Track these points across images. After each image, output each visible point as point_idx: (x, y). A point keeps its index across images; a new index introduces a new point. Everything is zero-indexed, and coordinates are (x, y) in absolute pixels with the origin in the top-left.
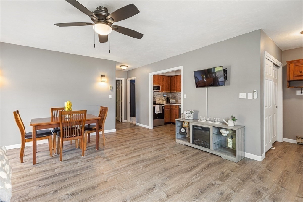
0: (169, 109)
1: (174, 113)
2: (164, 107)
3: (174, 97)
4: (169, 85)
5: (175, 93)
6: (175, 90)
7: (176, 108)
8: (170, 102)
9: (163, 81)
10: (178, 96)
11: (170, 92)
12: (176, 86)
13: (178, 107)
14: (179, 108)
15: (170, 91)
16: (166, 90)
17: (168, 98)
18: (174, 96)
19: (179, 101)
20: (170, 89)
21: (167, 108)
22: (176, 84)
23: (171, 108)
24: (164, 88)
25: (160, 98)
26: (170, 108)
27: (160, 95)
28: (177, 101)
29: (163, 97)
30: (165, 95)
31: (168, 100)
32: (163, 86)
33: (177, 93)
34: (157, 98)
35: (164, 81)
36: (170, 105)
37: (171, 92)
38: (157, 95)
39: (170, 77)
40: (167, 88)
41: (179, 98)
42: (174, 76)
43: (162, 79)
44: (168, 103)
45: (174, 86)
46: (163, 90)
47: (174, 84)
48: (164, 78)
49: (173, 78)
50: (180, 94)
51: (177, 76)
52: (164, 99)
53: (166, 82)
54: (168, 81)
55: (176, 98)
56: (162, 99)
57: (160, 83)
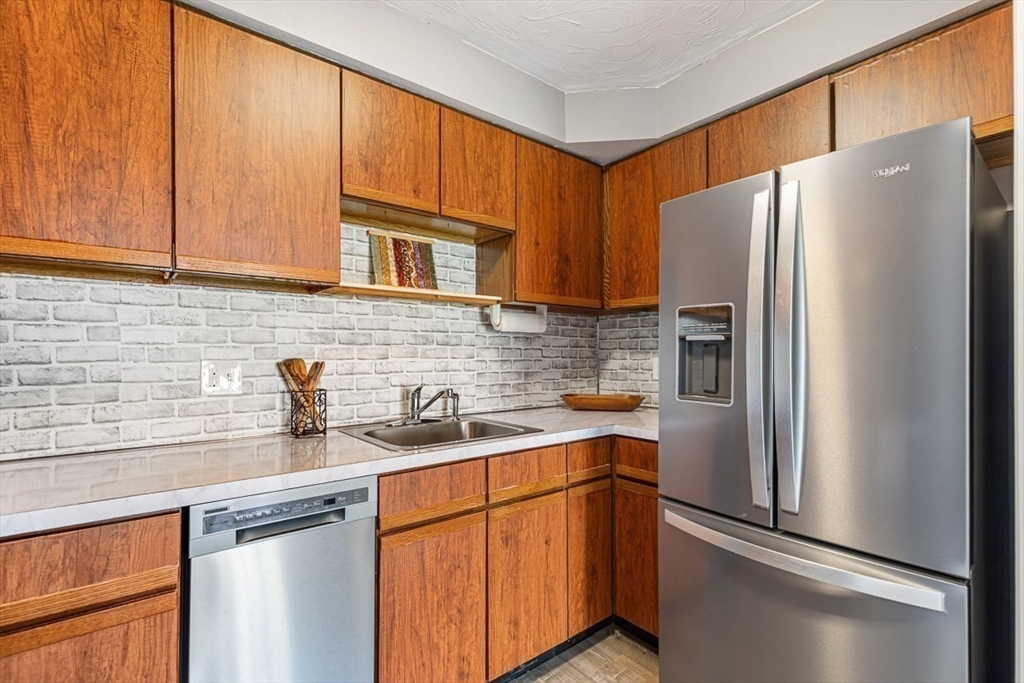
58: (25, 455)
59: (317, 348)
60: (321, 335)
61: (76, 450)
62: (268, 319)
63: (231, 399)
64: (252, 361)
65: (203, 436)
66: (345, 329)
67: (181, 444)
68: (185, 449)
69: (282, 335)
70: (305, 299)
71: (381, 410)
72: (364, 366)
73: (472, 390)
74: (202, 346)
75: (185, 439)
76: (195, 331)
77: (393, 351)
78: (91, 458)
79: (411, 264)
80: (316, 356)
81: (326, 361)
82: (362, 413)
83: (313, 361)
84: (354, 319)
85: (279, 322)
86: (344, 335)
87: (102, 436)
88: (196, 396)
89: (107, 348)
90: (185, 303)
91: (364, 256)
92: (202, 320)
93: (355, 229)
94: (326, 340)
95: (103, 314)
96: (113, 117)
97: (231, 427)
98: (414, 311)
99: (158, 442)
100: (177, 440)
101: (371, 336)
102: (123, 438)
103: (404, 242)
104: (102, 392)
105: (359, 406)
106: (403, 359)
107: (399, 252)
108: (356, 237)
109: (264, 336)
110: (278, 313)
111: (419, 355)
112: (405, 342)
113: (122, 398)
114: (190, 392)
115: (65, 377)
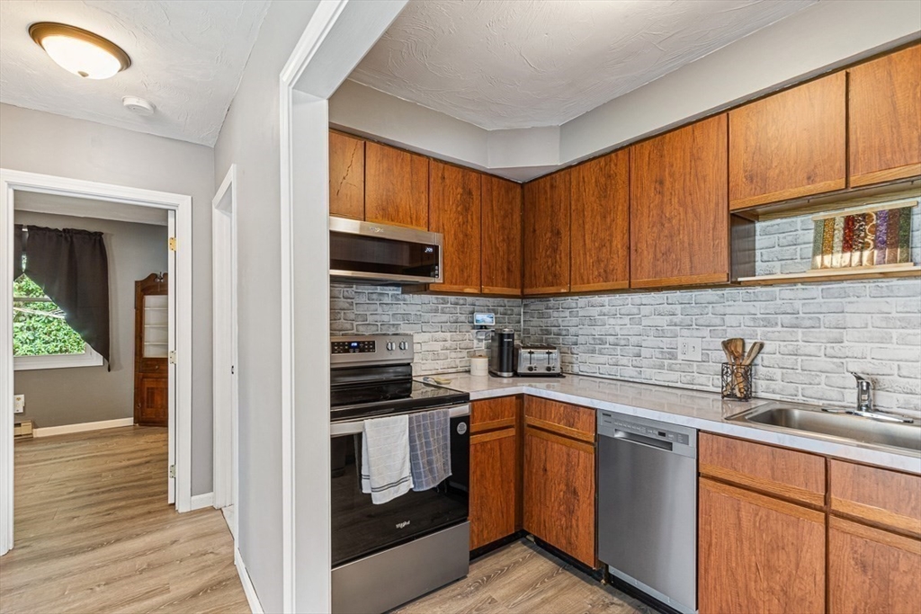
0: (512, 432)
1: (556, 468)
2: (465, 419)
3: (549, 333)
4: (509, 241)
5: (552, 302)
6: (555, 279)
7: (573, 431)
8: (522, 369)
9: (467, 209)
10: (575, 321)
11: (523, 297)
12: (563, 247)
13: (585, 418)
14: (597, 437)
15: (523, 287)
16: (491, 283)
17: (502, 336)
18: (543, 322)
19: (583, 357)
20: (523, 276)
21: (495, 423)
22: (565, 238)
23: (530, 420)
24: (475, 267)
25: (448, 335)
26: (520, 418)
27: (445, 317)
28: (568, 358)
29: (467, 327)
30: (484, 318)
31: (504, 357)
32: (462, 247)
33: (570, 301)
34: (417, 338)
35: (475, 208)
36: (520, 397)
37: (528, 291)
38: (427, 316)
39: (522, 185)
40: (499, 263)
41: (581, 339)
42: (551, 176)
43: (460, 190)
44: (505, 374)
45: (548, 253)
46: (465, 274)
47: (549, 235)
48: (473, 186)
49: (546, 192)
50: (594, 312)
51: (571, 167)
52: (475, 341)
53: (493, 218)
54: (505, 217)
55: (561, 337)
56: (462, 346)
57: (439, 217)
58: (611, 377)
59: (759, 331)
60: (763, 319)
61: (626, 379)
62: (720, 308)
63: (695, 364)
64: (708, 339)
65: (679, 385)
66: (788, 313)
67: (668, 387)
68: (670, 390)
69: (730, 320)
70: (749, 291)
71: (834, 394)
72: (811, 349)
74: (678, 328)
75: (671, 384)
76: (677, 319)
77: (848, 335)
78: (631, 384)
79: (869, 239)
80: (759, 337)
81: (765, 342)
82: (808, 393)
83: (753, 341)
84: (798, 305)
85: (728, 310)
86: (787, 319)
87: (635, 374)
88: (676, 359)
89: (637, 329)
90: (670, 302)
91: (809, 243)
92: (678, 312)
93: (799, 219)
94: (768, 324)
95: (636, 311)
96: (608, 220)
97: (695, 382)
98: (885, 289)
99: (657, 383)
100: (666, 384)
101: (819, 319)
102: (643, 376)
103: (864, 216)
104: (635, 351)
105: (804, 386)
106: (866, 344)
107: (851, 230)
108: (803, 227)
109: (717, 321)
110: (727, 303)
111: (894, 340)
112: (870, 325)
113: (643, 356)
114: (673, 356)
115: (623, 342)
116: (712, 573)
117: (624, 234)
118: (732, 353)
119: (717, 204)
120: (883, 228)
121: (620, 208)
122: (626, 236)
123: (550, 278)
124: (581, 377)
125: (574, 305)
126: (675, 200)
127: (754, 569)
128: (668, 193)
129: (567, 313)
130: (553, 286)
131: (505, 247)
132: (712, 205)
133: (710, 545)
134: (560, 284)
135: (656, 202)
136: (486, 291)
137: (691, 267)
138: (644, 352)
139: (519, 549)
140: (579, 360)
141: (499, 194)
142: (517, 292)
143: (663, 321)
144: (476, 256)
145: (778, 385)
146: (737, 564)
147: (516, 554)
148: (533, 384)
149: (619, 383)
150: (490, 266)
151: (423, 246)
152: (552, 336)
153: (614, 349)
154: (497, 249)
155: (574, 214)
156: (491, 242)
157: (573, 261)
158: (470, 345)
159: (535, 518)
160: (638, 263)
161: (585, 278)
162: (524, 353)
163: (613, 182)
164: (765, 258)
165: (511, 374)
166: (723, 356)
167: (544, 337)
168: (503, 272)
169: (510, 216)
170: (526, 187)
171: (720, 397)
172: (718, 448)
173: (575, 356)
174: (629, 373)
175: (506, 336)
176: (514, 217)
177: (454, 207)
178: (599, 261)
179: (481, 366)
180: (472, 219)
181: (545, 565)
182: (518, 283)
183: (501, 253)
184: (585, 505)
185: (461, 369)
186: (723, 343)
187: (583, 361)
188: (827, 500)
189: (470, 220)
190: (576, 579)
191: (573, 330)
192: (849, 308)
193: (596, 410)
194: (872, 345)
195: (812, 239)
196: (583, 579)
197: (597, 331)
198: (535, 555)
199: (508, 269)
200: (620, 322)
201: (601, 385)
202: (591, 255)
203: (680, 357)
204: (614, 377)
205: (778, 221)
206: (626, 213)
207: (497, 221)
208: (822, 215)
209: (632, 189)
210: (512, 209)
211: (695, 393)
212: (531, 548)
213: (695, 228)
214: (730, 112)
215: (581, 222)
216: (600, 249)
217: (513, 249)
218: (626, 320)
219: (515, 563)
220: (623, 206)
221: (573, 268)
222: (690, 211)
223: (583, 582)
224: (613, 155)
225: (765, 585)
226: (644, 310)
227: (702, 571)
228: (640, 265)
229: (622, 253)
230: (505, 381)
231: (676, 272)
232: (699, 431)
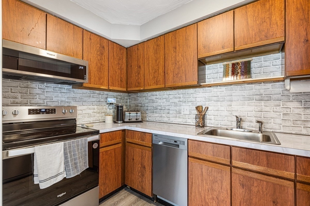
0: (120, 145)
1: (137, 159)
2: (97, 142)
3: (138, 106)
4: (121, 69)
5: (139, 94)
6: (139, 85)
7: (144, 143)
8: (126, 120)
9: (102, 54)
10: (147, 101)
11: (128, 92)
12: (142, 72)
13: (148, 137)
14: (153, 145)
15: (127, 88)
16: (113, 85)
17: (118, 107)
18: (136, 102)
19: (150, 114)
20: (127, 84)
21: (113, 142)
22: (142, 69)
23: (128, 140)
24: (106, 78)
25: (96, 107)
26: (124, 139)
27: (94, 99)
28: (144, 115)
29: (105, 103)
30: (112, 100)
31: (119, 116)
32: (100, 69)
33: (145, 94)
35: (106, 54)
36: (124, 131)
37: (129, 89)
38: (85, 99)
40: (117, 78)
41: (149, 108)
42: (137, 46)
43: (98, 45)
44: (119, 122)
45: (136, 75)
46: (101, 81)
47: (136, 68)
48: (105, 44)
49: (135, 51)
50: (154, 98)
51: (144, 42)
52: (108, 110)
53: (114, 59)
54: (119, 59)
55: (142, 107)
56: (102, 111)
57: (88, 55)
58: (159, 121)
59: (207, 103)
60: (208, 99)
61: (164, 122)
62: (195, 95)
63: (187, 115)
64: (191, 106)
65: (182, 123)
66: (216, 97)
68: (179, 125)
69: (198, 99)
70: (204, 89)
71: (229, 123)
72: (222, 108)
73: (279, 121)
74: (182, 103)
75: (179, 123)
76: (181, 100)
77: (233, 103)
78: (166, 124)
79: (239, 71)
80: (207, 105)
81: (209, 107)
82: (222, 124)
83: (205, 107)
84: (218, 93)
85: (197, 96)
86: (215, 99)
87: (167, 120)
88: (181, 114)
89: (168, 103)
90: (179, 93)
91: (222, 72)
92: (182, 97)
93: (218, 64)
94: (210, 100)
95: (167, 97)
96: (157, 62)
97: (187, 122)
98: (243, 88)
99: (175, 123)
100: (178, 123)
101: (225, 98)
102: (170, 121)
103: (237, 63)
104: (168, 112)
105: (220, 121)
106: (238, 106)
107: (234, 68)
108: (219, 67)
109: (194, 100)
110: (197, 94)
111: (246, 105)
112: (239, 100)
113: (170, 113)
114: (180, 113)
115: (163, 109)
116: (193, 194)
117: (163, 67)
118: (198, 111)
119: (194, 56)
120: (243, 67)
121: (162, 57)
122: (164, 68)
123: (137, 84)
124: (149, 122)
125: (147, 95)
126: (180, 55)
127: (207, 191)
128: (178, 52)
129: (144, 98)
130: (138, 87)
131: (119, 72)
132: (192, 56)
133: (192, 183)
134: (140, 87)
135: (174, 55)
136: (111, 88)
137: (186, 79)
138: (171, 112)
139: (123, 193)
140: (149, 116)
141: (117, 50)
142: (125, 90)
143: (176, 100)
144: (106, 73)
145: (212, 122)
146: (202, 189)
147: (122, 195)
148: (131, 125)
149: (162, 123)
150: (113, 78)
151: (78, 66)
152: (139, 107)
153: (161, 111)
154: (116, 72)
155: (145, 60)
156: (113, 68)
157: (145, 78)
158: (106, 111)
159: (130, 179)
160: (168, 78)
161: (150, 84)
162: (127, 114)
163: (159, 48)
164: (209, 78)
165: (122, 122)
166: (196, 112)
167: (136, 108)
168: (118, 81)
169: (121, 59)
170: (128, 49)
171: (195, 127)
172: (195, 146)
173: (147, 114)
174: (166, 120)
175: (120, 107)
176: (123, 60)
177: (96, 52)
178: (154, 77)
179: (109, 119)
180: (104, 58)
181: (133, 198)
182: (125, 86)
183: (118, 74)
184: (148, 172)
185: (101, 121)
186: (196, 107)
187: (150, 116)
188: (231, 162)
189: (103, 58)
190: (145, 202)
191: (146, 105)
192: (233, 94)
193: (152, 134)
194: (240, 106)
195: (223, 71)
196: (147, 201)
197: (155, 105)
198: (130, 194)
199: (121, 80)
200: (162, 101)
201: (156, 124)
202: (151, 75)
203: (182, 113)
204: (161, 122)
205: (212, 65)
206: (164, 59)
207: (116, 61)
208: (225, 63)
209: (165, 50)
210: (122, 57)
211: (187, 126)
212: (128, 191)
213: (187, 65)
214: (198, 23)
215: (148, 63)
216: (155, 73)
217: (123, 73)
218: (164, 100)
219: (120, 200)
220: (163, 57)
221: (145, 80)
222: (185, 58)
223: (147, 203)
224: (159, 37)
225: (211, 197)
226: (171, 97)
227: (189, 194)
228: (169, 79)
229: (162, 74)
230: (119, 125)
231: (180, 81)
232: (188, 139)
